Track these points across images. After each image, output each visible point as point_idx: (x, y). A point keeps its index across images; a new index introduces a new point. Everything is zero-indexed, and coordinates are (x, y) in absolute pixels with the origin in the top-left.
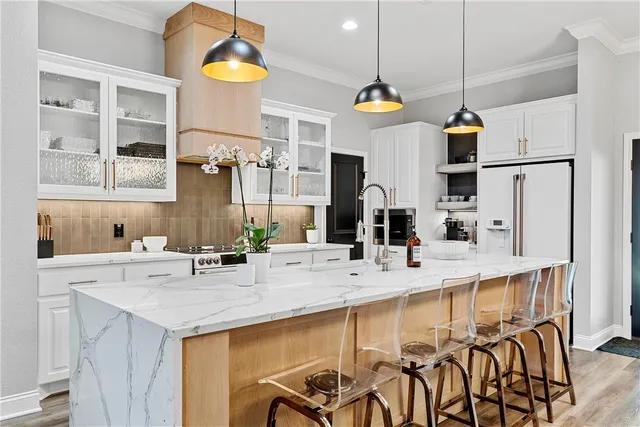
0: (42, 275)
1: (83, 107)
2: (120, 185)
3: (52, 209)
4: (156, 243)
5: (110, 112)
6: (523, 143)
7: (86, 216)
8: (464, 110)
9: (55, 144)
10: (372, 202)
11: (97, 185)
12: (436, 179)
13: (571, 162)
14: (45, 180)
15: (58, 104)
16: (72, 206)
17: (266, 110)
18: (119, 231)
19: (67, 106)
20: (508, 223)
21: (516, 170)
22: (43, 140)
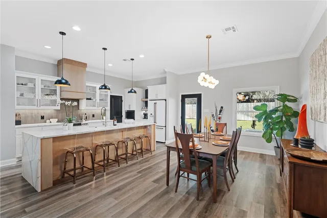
0: (17, 130)
1: (30, 85)
2: (42, 105)
3: (21, 112)
4: (54, 121)
5: (39, 86)
6: (157, 95)
7: (32, 114)
8: (132, 89)
9: (22, 95)
10: (125, 108)
11: (35, 105)
12: (142, 102)
13: (166, 100)
14: (18, 104)
15: (22, 84)
16: (27, 111)
17: (87, 84)
18: (42, 118)
19: (25, 85)
20: (153, 114)
21: (155, 101)
22: (17, 94)
